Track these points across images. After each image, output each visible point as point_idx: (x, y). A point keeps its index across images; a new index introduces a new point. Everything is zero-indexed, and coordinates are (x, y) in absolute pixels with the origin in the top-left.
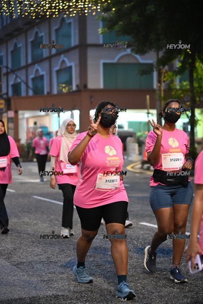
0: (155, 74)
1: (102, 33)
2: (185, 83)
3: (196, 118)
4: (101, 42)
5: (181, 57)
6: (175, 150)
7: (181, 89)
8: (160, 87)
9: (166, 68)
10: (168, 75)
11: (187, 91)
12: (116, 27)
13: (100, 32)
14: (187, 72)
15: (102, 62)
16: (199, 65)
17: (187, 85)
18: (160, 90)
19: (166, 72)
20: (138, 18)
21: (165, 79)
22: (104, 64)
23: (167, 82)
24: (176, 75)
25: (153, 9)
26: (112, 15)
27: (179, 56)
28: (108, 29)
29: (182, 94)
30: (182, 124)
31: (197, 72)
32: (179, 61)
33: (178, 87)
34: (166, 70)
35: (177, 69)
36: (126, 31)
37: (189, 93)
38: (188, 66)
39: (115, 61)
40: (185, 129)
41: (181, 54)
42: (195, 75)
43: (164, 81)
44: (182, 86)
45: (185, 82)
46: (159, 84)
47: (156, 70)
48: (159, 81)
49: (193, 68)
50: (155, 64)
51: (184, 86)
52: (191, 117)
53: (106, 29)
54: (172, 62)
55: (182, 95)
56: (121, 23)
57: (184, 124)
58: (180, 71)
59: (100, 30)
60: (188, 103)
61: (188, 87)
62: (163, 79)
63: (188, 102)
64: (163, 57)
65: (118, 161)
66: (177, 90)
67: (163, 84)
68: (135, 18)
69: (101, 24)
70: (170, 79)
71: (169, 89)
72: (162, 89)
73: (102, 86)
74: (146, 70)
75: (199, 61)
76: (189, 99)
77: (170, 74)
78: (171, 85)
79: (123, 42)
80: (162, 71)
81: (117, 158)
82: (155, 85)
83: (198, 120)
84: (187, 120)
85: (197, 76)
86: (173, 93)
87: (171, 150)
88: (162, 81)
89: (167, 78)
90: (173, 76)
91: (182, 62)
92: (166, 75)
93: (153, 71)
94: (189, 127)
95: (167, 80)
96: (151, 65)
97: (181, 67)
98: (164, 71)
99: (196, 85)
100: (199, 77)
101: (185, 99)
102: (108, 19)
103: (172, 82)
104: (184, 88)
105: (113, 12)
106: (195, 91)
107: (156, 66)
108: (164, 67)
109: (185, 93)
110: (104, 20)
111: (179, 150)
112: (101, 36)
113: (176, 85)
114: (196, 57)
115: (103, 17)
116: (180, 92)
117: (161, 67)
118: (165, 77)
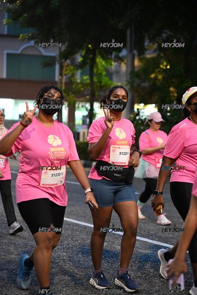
0: (57, 67)
1: (6, 24)
2: (85, 78)
3: (94, 112)
4: (6, 32)
5: (82, 52)
6: (122, 142)
7: (81, 83)
8: (61, 80)
9: (68, 61)
10: (69, 68)
11: (87, 85)
12: (21, 18)
13: (5, 23)
14: (87, 67)
15: (6, 52)
16: (99, 61)
17: (87, 79)
18: (61, 83)
19: (68, 65)
20: (42, 11)
21: (66, 73)
22: (8, 55)
23: (69, 75)
24: (77, 69)
25: (57, 4)
26: (17, 7)
27: (81, 51)
28: (13, 20)
29: (82, 87)
30: (81, 117)
31: (97, 67)
32: (81, 56)
33: (79, 81)
34: (68, 64)
35: (78, 64)
36: (30, 23)
37: (89, 87)
38: (88, 61)
39: (19, 52)
40: (84, 122)
41: (83, 49)
42: (95, 70)
43: (65, 75)
44: (82, 80)
45: (85, 76)
46: (61, 77)
47: (58, 63)
48: (61, 74)
49: (93, 63)
50: (57, 57)
51: (85, 80)
52: (90, 110)
53: (11, 20)
54: (74, 57)
55: (82, 89)
56: (25, 15)
57: (84, 116)
58: (81, 66)
59: (4, 21)
60: (88, 97)
61: (88, 81)
62: (64, 72)
63: (87, 95)
64: (65, 50)
65: (63, 153)
66: (77, 84)
67: (64, 77)
68: (39, 11)
69: (6, 15)
70: (71, 73)
71: (70, 82)
72: (64, 81)
73: (5, 76)
74: (49, 63)
75: (99, 57)
76: (89, 92)
77: (72, 67)
78: (72, 79)
79: (27, 34)
80: (63, 64)
81: (62, 149)
82: (57, 77)
83: (96, 114)
84: (86, 113)
85: (97, 71)
86: (74, 86)
87: (118, 143)
88: (64, 74)
89: (68, 71)
90: (74, 69)
91: (83, 57)
92: (67, 68)
93: (55, 64)
94: (88, 120)
95: (68, 73)
96: (54, 58)
97: (83, 61)
98: (66, 64)
99: (95, 79)
100: (99, 72)
101: (86, 93)
102: (13, 11)
103: (73, 75)
104: (84, 82)
105: (18, 4)
106: (95, 86)
107: (58, 59)
108: (66, 61)
109: (85, 87)
110: (9, 11)
111: (126, 142)
112: (6, 27)
113: (76, 79)
114: (97, 53)
115: (8, 8)
116: (80, 86)
117: (63, 61)
118: (66, 70)
